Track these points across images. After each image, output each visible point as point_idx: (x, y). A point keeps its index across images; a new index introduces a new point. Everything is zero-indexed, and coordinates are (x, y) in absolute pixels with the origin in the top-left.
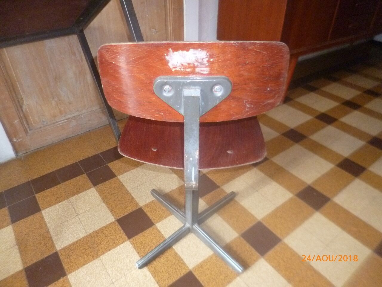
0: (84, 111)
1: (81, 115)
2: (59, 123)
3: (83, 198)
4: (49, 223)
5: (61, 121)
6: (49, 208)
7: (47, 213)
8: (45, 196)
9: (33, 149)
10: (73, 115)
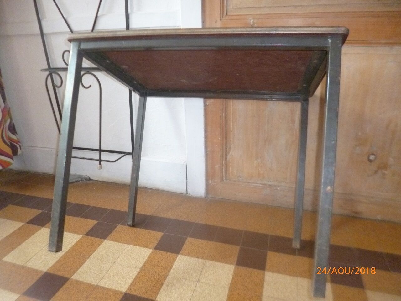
0: (283, 184)
1: (278, 186)
2: (253, 184)
3: (217, 269)
4: (173, 269)
5: (256, 183)
6: (185, 256)
7: (181, 260)
8: (193, 243)
9: (221, 198)
10: (270, 183)
